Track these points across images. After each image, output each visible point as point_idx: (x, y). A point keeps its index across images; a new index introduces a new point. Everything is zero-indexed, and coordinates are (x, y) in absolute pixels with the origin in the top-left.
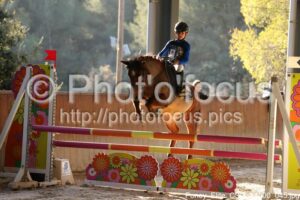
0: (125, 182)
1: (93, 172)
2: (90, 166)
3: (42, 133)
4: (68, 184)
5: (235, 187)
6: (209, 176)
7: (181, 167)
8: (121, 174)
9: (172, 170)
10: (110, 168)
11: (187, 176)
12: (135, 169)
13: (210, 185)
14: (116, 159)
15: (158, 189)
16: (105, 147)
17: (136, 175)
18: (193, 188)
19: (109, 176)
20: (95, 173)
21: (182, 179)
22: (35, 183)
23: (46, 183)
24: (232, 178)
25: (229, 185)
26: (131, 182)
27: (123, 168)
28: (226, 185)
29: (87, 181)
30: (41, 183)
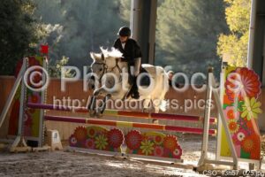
0: (98, 149)
1: (74, 141)
2: (72, 136)
3: (37, 110)
4: (57, 149)
5: (181, 154)
6: (162, 145)
7: (141, 138)
8: (96, 142)
9: (134, 140)
10: (87, 137)
11: (145, 145)
12: (106, 139)
13: (162, 152)
14: (92, 131)
15: (123, 155)
16: (84, 121)
17: (106, 144)
18: (149, 154)
19: (87, 144)
20: (75, 142)
21: (141, 147)
22: (29, 148)
23: (39, 149)
24: (179, 147)
25: (176, 152)
26: (103, 149)
27: (97, 138)
28: (175, 153)
29: (69, 147)
30: (34, 149)
